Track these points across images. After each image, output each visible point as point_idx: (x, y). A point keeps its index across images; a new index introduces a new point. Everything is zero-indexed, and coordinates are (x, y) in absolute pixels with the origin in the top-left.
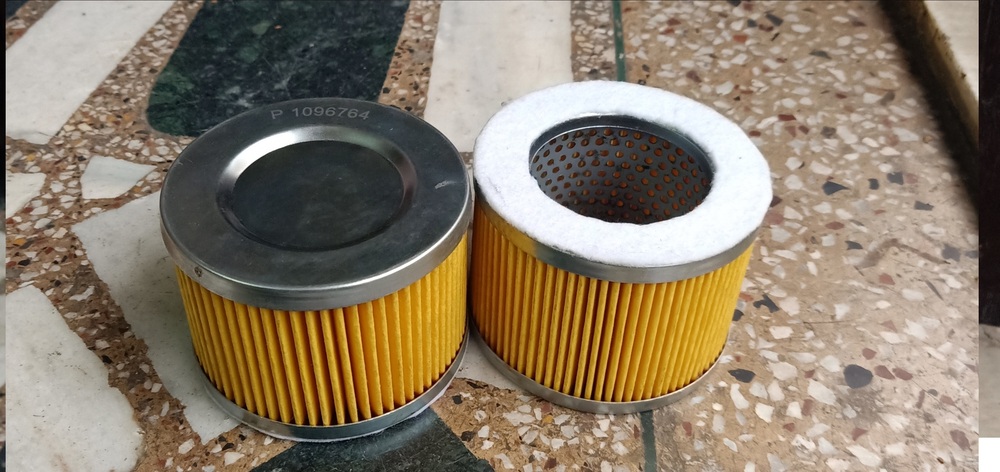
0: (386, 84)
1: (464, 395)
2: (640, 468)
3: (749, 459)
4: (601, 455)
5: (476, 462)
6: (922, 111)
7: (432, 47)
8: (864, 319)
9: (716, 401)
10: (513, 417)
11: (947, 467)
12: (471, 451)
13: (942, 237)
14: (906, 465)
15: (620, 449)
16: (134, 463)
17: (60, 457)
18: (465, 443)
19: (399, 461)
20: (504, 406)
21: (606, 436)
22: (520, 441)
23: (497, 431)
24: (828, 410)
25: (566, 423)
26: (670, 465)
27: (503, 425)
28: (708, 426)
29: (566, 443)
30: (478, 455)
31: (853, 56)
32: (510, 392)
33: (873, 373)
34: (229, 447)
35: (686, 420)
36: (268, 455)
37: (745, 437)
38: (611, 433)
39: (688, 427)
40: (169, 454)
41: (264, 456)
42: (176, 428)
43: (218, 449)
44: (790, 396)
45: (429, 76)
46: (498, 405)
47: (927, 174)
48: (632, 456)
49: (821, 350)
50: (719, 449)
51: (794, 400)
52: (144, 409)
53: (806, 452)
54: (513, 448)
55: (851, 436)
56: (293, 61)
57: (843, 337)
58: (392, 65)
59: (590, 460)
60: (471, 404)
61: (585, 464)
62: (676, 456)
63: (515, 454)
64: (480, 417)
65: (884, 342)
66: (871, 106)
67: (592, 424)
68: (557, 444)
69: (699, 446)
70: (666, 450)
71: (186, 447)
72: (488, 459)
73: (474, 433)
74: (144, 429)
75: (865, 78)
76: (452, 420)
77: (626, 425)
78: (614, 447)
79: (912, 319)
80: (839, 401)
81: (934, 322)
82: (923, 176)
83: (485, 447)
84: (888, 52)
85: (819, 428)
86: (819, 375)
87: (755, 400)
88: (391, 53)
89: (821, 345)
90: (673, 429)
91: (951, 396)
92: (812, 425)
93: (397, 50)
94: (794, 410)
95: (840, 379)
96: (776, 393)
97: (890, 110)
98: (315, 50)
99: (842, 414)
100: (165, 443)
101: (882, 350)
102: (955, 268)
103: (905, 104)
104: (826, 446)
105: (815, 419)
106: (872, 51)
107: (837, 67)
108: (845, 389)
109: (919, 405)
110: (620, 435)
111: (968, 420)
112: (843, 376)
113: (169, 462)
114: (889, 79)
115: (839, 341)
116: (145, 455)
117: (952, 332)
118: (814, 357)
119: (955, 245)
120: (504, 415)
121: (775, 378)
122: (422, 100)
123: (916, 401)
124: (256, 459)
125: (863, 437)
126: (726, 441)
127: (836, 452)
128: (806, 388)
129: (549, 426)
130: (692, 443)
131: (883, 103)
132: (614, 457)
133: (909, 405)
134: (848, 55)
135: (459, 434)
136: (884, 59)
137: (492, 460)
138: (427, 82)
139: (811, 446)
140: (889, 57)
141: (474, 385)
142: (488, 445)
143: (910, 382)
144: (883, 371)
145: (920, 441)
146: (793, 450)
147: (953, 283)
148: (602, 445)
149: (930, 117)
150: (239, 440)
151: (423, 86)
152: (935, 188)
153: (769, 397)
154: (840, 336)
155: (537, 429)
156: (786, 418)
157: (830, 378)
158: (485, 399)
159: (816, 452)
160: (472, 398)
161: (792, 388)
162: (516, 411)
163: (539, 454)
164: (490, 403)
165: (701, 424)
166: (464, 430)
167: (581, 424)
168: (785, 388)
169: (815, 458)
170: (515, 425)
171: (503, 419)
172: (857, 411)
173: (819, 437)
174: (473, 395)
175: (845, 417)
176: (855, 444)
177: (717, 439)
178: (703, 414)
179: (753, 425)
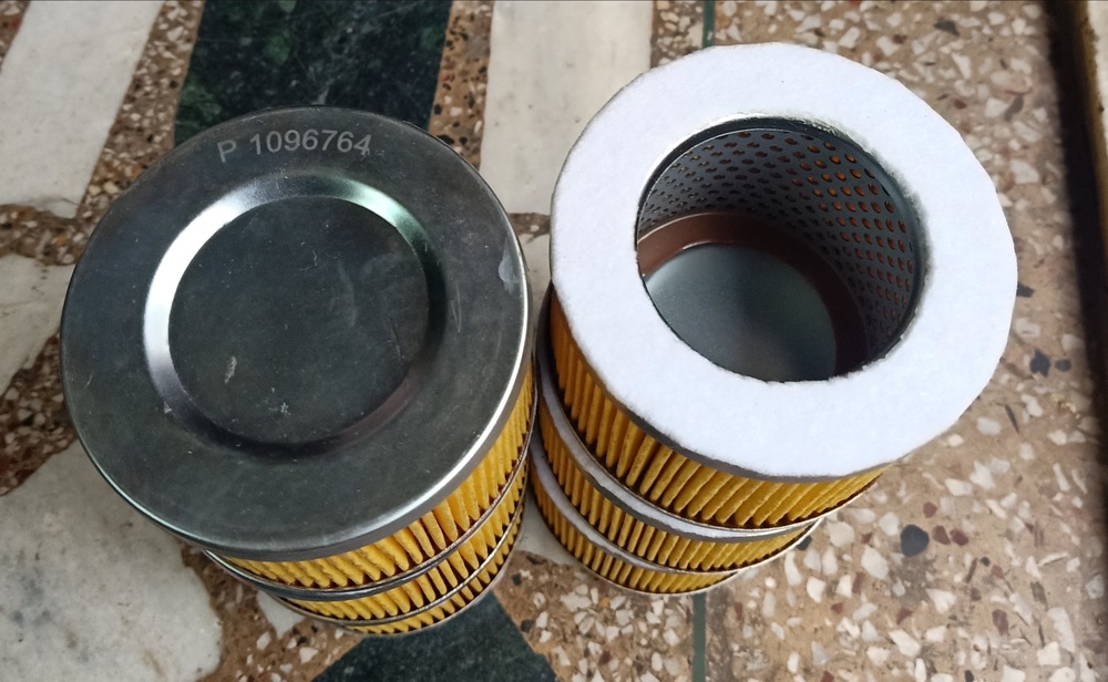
0: (437, 101)
1: (525, 574)
2: (689, 662)
3: (794, 649)
4: (652, 646)
5: (534, 658)
6: (1050, 131)
7: (489, 30)
8: (932, 462)
9: (769, 575)
10: (571, 601)
11: (982, 655)
12: (530, 643)
13: (1035, 339)
14: (942, 654)
15: (672, 638)
16: (217, 660)
17: (149, 654)
18: (524, 634)
19: (462, 659)
20: (562, 588)
21: (658, 621)
22: (576, 631)
23: (555, 619)
24: (878, 586)
25: (622, 607)
26: (717, 657)
27: (561, 611)
28: (759, 608)
29: (620, 632)
30: (537, 649)
31: (987, 31)
32: (568, 568)
33: (931, 536)
34: (303, 641)
35: (738, 600)
36: (340, 652)
37: (794, 621)
38: (664, 617)
39: (739, 608)
40: (249, 650)
41: (336, 653)
42: (252, 618)
43: (293, 644)
44: (843, 567)
45: (485, 82)
46: (556, 586)
47: (1035, 238)
48: (682, 647)
49: (882, 506)
50: (766, 637)
51: (846, 574)
52: (219, 594)
53: (849, 639)
54: (570, 639)
55: (895, 619)
56: (328, 60)
57: (908, 486)
58: (443, 63)
59: (642, 652)
60: (530, 584)
61: (638, 658)
62: (724, 645)
63: (571, 648)
64: (539, 601)
65: (947, 493)
66: (992, 122)
67: (646, 607)
68: (611, 633)
69: (748, 632)
70: (716, 639)
71: (263, 641)
72: (546, 654)
73: (532, 622)
74: (222, 619)
75: (994, 70)
76: (512, 605)
77: (679, 608)
78: (666, 635)
79: (982, 462)
80: (891, 574)
81: (1003, 466)
82: (1031, 241)
83: (544, 641)
84: (1029, 22)
85: (867, 609)
86: (876, 541)
87: (808, 573)
88: (441, 42)
89: (883, 499)
90: (725, 611)
91: (1002, 566)
92: (861, 604)
93: (449, 37)
94: (845, 587)
95: (895, 545)
96: (830, 564)
97: (1013, 130)
98: (354, 38)
99: (891, 591)
100: (245, 637)
101: (944, 505)
102: (1041, 386)
103: (1033, 118)
104: (870, 631)
105: (864, 598)
106: (1010, 20)
107: (962, 52)
108: (898, 558)
109: (968, 579)
110: (673, 621)
111: (1013, 598)
112: (899, 540)
113: (250, 660)
114: (1021, 72)
115: (902, 493)
116: (227, 651)
117: (1020, 479)
118: (874, 516)
119: (1046, 352)
120: (564, 599)
121: (831, 544)
122: (479, 124)
123: (967, 573)
124: (329, 657)
125: (906, 620)
126: (774, 627)
127: (878, 639)
128: (860, 557)
129: (605, 611)
130: (741, 629)
131: (1008, 117)
132: (665, 647)
133: (958, 579)
134: (979, 29)
135: (518, 624)
136: (1023, 36)
137: (550, 655)
138: (484, 93)
139: (855, 631)
140: (1030, 31)
141: (533, 560)
142: (546, 636)
143: (965, 547)
144: (940, 534)
145: (961, 624)
146: (837, 636)
147: (1035, 409)
148: (655, 633)
149: (1058, 141)
150: (312, 633)
151: (479, 100)
152: (1042, 262)
153: (822, 570)
154: (904, 485)
155: (592, 615)
156: (836, 597)
157: (886, 543)
158: (544, 578)
159: (860, 640)
160: (531, 578)
161: (847, 557)
162: (573, 593)
163: (594, 648)
164: (549, 583)
165: (752, 605)
166: (523, 619)
167: (635, 608)
168: (839, 558)
169: (857, 647)
170: (572, 610)
171: (561, 604)
172: (906, 588)
173: (864, 620)
174: (532, 574)
175: (893, 596)
176: (898, 629)
177: (766, 624)
178: (755, 593)
179: (802, 606)
